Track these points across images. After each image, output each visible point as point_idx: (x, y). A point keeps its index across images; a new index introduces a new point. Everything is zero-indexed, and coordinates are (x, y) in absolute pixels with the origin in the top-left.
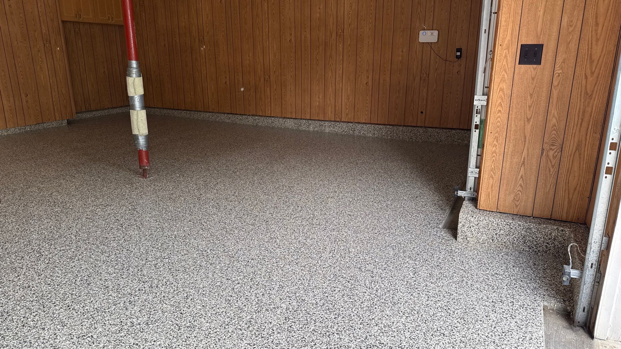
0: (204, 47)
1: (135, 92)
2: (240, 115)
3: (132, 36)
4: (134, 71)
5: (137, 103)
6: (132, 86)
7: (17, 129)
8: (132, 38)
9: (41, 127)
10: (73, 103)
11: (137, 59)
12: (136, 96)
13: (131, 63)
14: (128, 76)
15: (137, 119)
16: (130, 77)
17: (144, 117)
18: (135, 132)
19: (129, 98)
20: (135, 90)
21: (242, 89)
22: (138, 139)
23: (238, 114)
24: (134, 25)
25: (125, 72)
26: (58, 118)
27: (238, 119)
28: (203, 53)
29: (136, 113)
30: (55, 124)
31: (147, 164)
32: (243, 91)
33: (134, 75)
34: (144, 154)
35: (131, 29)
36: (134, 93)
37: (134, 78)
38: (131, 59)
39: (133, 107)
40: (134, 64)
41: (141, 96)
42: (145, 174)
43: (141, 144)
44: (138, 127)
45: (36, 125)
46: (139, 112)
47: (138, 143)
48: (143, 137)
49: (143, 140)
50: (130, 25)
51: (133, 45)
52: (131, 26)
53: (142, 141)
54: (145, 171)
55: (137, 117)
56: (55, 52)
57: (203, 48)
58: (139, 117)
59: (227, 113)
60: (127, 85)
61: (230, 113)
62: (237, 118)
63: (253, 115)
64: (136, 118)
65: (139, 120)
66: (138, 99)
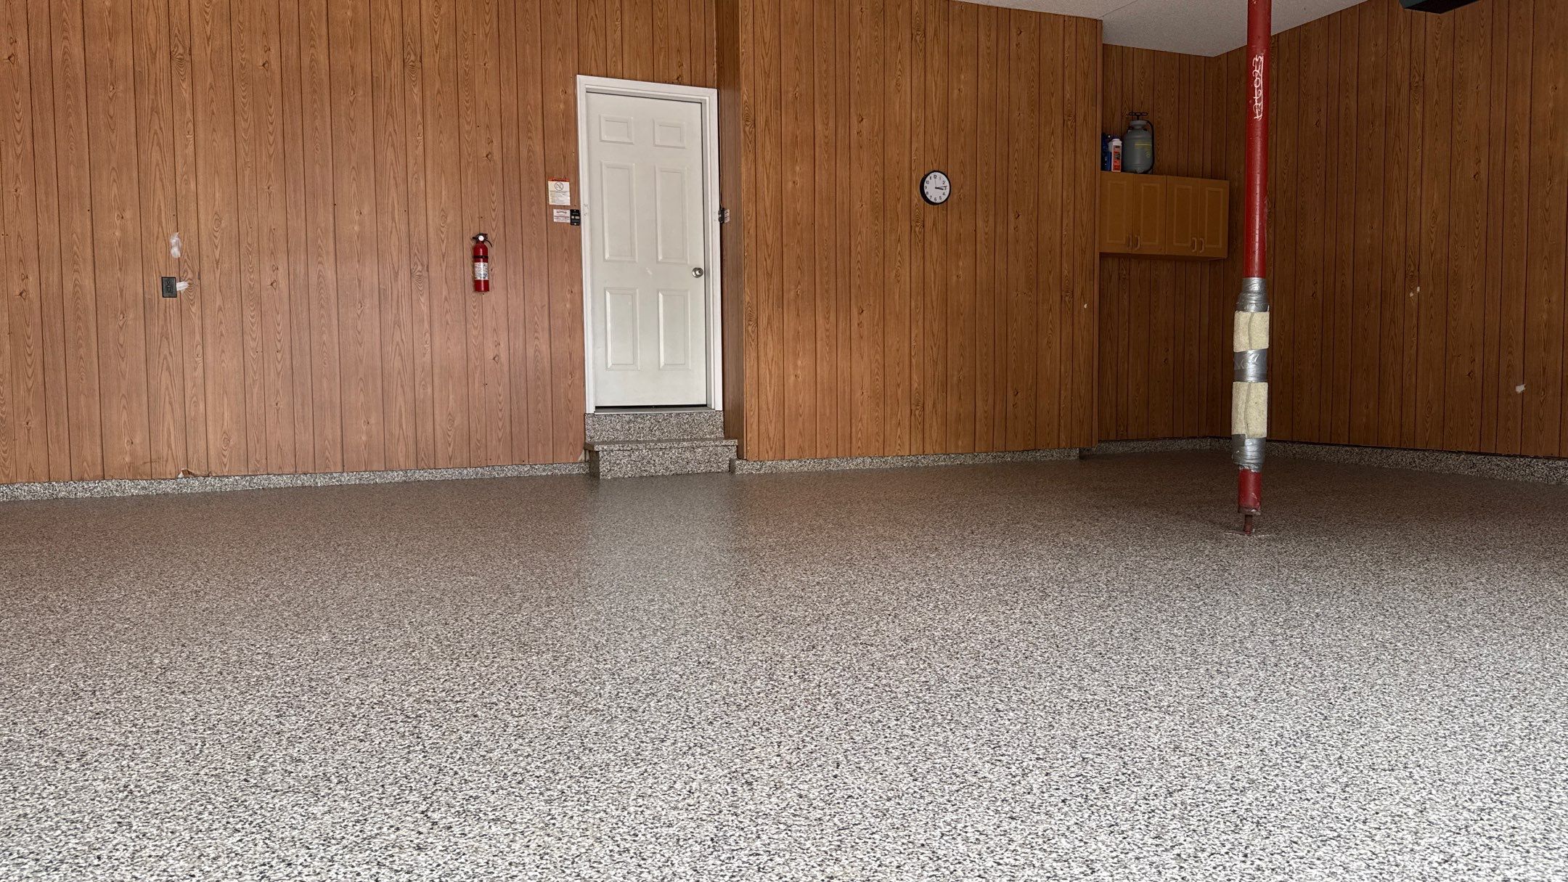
0: (1418, 289)
1: (1250, 344)
2: (1508, 456)
3: (1257, 227)
4: (1254, 298)
5: (1252, 367)
6: (1246, 329)
7: (990, 457)
8: (1257, 232)
9: (1029, 457)
10: (1095, 417)
11: (1262, 275)
12: (1250, 352)
13: (1249, 281)
14: (1239, 310)
15: (1247, 401)
16: (1243, 310)
17: (1262, 398)
18: (1238, 428)
19: (1236, 356)
20: (1250, 339)
21: (1520, 389)
22: (1243, 444)
23: (1501, 455)
24: (1265, 205)
25: (1235, 301)
26: (1063, 444)
27: (1496, 468)
28: (1414, 305)
29: (1246, 388)
30: (1056, 455)
31: (1255, 504)
32: (1523, 393)
33: (1253, 308)
34: (1252, 478)
35: (1258, 212)
36: (1248, 346)
37: (1252, 314)
38: (1249, 275)
39: (1241, 376)
40: (1255, 284)
41: (1262, 352)
42: (1248, 527)
43: (1249, 457)
44: (1245, 418)
45: (1023, 451)
46: (1253, 385)
47: (1242, 454)
48: (1255, 442)
49: (1255, 448)
50: (1258, 204)
51: (1257, 245)
52: (1258, 208)
53: (1251, 451)
54: (1249, 519)
55: (1248, 395)
56: (1079, 312)
57: (1414, 291)
58: (1253, 396)
59: (1467, 453)
60: (1235, 329)
61: (1475, 453)
62: (1498, 465)
63: (1548, 458)
64: (1244, 397)
65: (1252, 403)
66: (1254, 358)
